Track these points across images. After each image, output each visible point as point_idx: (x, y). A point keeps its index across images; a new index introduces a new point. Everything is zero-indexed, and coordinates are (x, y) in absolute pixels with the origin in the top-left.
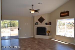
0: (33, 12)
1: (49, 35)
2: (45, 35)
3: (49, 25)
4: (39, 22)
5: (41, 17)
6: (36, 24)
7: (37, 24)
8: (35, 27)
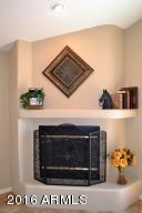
3: (124, 107)
5: (67, 48)
7: (33, 101)
8: (21, 125)
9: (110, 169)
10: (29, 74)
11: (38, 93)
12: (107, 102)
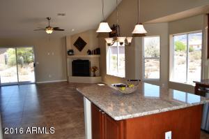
0: (50, 32)
1: (95, 76)
2: (89, 75)
3: (95, 54)
4: (76, 50)
5: (80, 37)
6: (69, 55)
7: (70, 53)
9: (92, 73)
10: (70, 46)
11: (72, 51)
12: (90, 52)
